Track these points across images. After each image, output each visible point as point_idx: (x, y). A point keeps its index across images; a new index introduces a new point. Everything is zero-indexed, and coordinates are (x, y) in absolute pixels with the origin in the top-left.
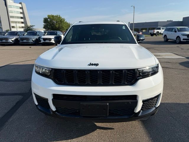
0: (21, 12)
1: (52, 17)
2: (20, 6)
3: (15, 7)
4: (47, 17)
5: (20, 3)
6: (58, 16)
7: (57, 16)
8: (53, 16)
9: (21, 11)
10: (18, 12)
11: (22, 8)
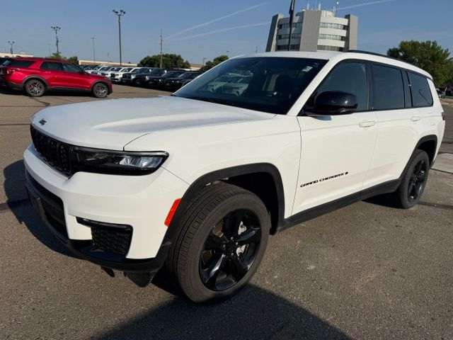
0: (342, 37)
1: (410, 48)
2: (345, 22)
3: (333, 25)
4: (397, 47)
5: (348, 17)
6: (431, 44)
7: (425, 45)
8: (414, 44)
9: (344, 33)
10: (335, 37)
11: (346, 28)
